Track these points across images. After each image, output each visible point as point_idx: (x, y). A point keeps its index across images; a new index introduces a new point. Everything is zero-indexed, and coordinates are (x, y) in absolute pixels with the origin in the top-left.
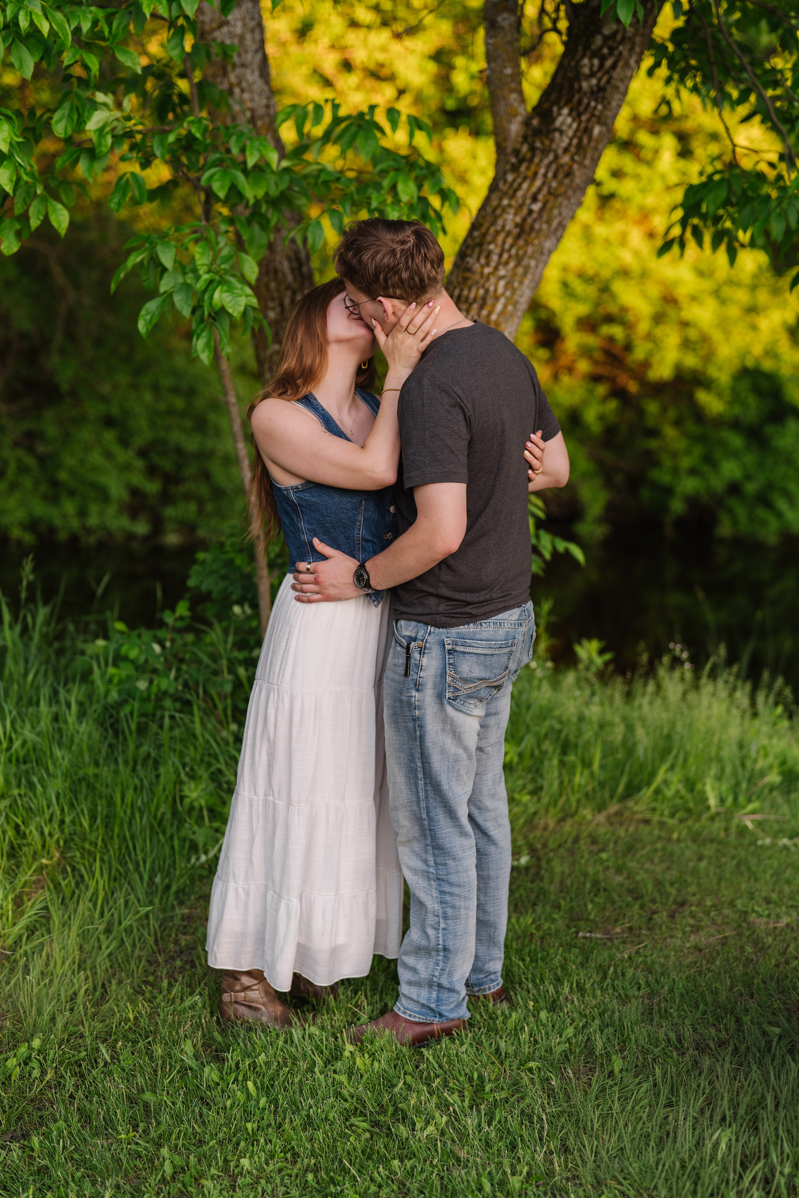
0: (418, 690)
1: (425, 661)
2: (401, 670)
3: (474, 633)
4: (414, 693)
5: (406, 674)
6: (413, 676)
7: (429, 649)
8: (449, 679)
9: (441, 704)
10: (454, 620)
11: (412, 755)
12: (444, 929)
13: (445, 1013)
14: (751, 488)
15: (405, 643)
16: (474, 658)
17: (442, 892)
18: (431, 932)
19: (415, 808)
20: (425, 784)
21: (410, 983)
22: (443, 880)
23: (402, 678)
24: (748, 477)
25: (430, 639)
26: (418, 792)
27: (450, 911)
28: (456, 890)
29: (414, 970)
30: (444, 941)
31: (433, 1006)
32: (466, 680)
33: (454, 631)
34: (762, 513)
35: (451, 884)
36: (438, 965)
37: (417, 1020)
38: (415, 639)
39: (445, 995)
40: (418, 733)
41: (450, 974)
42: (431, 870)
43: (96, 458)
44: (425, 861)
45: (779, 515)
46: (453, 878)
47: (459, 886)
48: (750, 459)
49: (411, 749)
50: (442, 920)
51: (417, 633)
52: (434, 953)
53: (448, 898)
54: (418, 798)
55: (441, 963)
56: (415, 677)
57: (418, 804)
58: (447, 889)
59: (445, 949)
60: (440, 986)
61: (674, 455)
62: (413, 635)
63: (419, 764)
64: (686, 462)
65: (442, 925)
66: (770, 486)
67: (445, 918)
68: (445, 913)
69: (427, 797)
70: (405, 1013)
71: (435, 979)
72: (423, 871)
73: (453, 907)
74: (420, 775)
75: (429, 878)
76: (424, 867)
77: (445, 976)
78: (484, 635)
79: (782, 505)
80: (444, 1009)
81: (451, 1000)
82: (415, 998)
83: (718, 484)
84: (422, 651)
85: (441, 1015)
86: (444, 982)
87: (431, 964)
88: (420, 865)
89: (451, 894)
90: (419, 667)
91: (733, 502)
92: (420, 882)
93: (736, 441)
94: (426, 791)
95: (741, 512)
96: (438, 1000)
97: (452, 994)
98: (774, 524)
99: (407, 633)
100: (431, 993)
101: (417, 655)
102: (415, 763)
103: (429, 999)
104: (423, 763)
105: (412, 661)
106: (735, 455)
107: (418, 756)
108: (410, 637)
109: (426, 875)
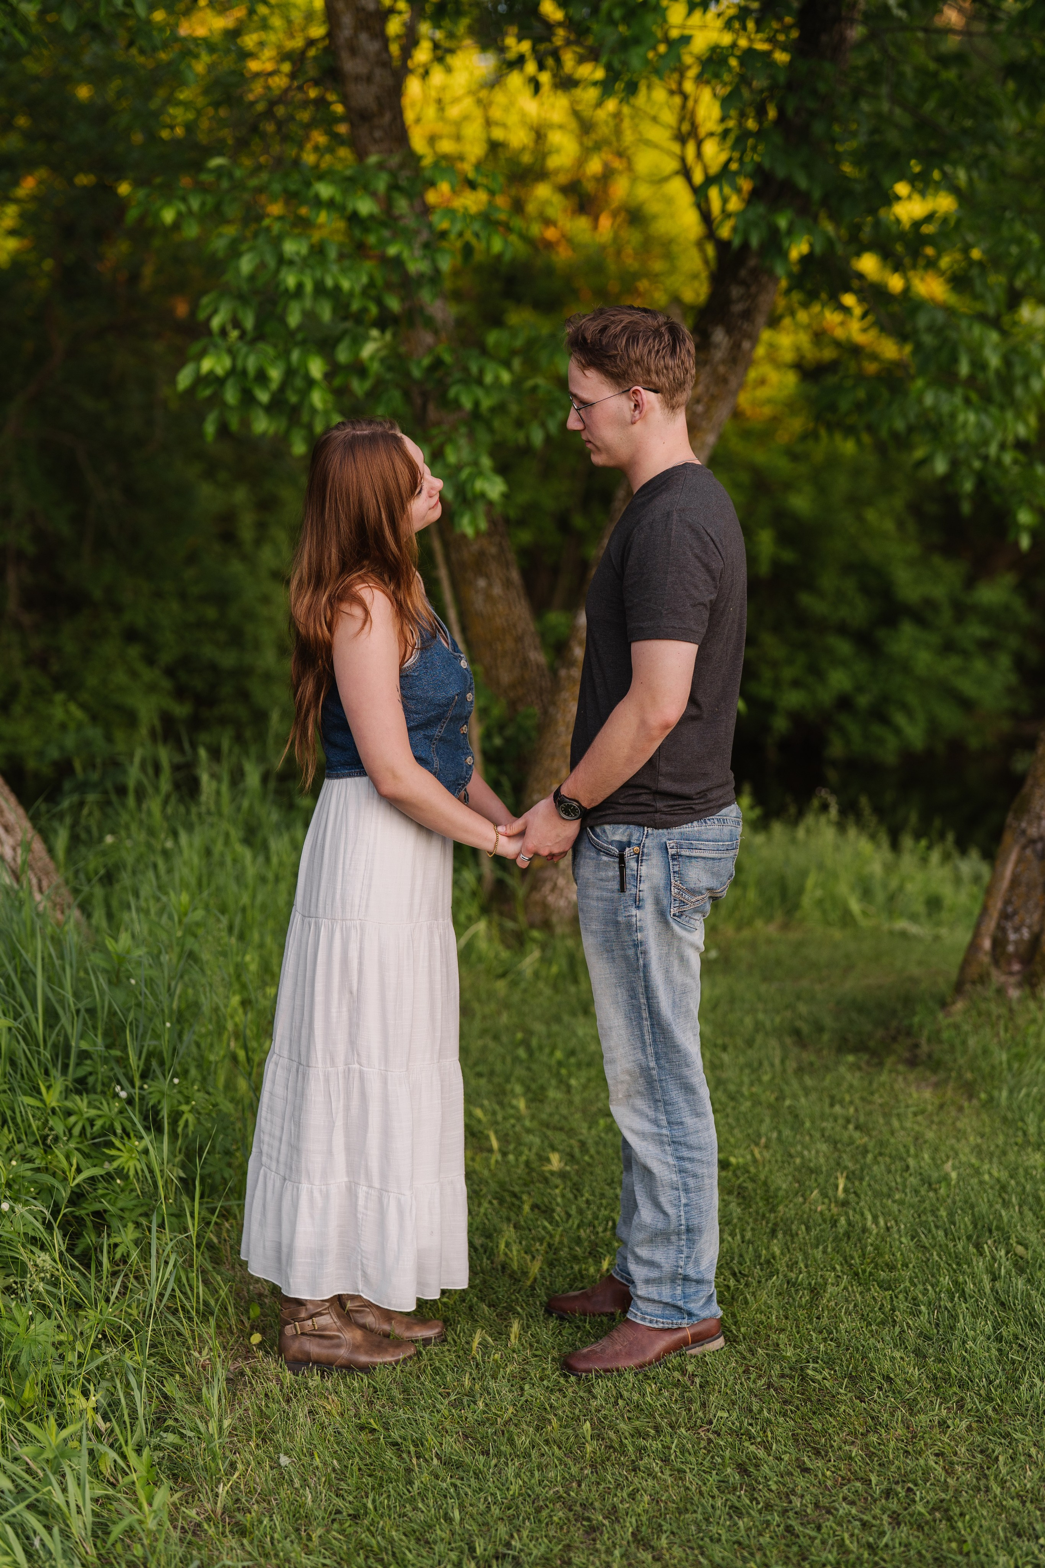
0: (638, 907)
1: (644, 870)
2: (616, 885)
3: (699, 832)
4: (634, 911)
5: (622, 889)
6: (631, 890)
7: (648, 855)
8: (674, 891)
9: (666, 923)
10: (676, 818)
11: (633, 989)
12: (686, 1205)
13: (696, 1312)
14: (863, 701)
15: (616, 851)
16: (701, 863)
17: (680, 1159)
18: (670, 1210)
19: (640, 1056)
20: (652, 1025)
21: (647, 1281)
22: (680, 1143)
23: (616, 895)
24: (860, 688)
25: (648, 842)
26: (643, 1035)
27: (691, 1182)
28: (696, 1155)
29: (651, 1264)
30: (687, 1219)
31: (680, 1303)
32: (693, 892)
33: (676, 831)
34: (877, 729)
35: (690, 1147)
36: (681, 1252)
37: (661, 1326)
38: (629, 844)
39: (691, 1289)
40: (641, 962)
41: (697, 1262)
42: (665, 1131)
43: (120, 677)
44: (656, 1122)
45: (897, 731)
46: (692, 1140)
47: (700, 1149)
48: (861, 667)
49: (631, 982)
50: (682, 1194)
51: (631, 835)
52: (674, 1238)
53: (688, 1165)
54: (643, 1043)
55: (685, 1249)
56: (633, 891)
57: (644, 1050)
58: (686, 1153)
59: (689, 1230)
60: (686, 1279)
61: (774, 665)
62: (625, 839)
63: (643, 1000)
64: (788, 673)
65: (684, 1201)
66: (885, 699)
67: (687, 1190)
68: (685, 1184)
69: (654, 1041)
70: (644, 1319)
71: (680, 1271)
72: (654, 1134)
73: (695, 1176)
74: (645, 1014)
75: (662, 1143)
76: (655, 1130)
77: (691, 1265)
78: (710, 835)
79: (900, 719)
80: (693, 1307)
81: (701, 1294)
82: (656, 1298)
83: (826, 696)
84: (639, 858)
85: (690, 1314)
86: (691, 1272)
87: (672, 1253)
88: (648, 1127)
89: (691, 1160)
90: (638, 878)
91: (844, 719)
92: (650, 1148)
93: (844, 647)
94: (653, 1033)
95: (854, 730)
96: (685, 1296)
97: (700, 1287)
98: (892, 743)
99: (617, 838)
100: (675, 1289)
101: (633, 864)
102: (638, 999)
103: (673, 1296)
104: (648, 999)
105: (628, 872)
106: (843, 663)
107: (641, 990)
108: (620, 842)
109: (659, 1140)
